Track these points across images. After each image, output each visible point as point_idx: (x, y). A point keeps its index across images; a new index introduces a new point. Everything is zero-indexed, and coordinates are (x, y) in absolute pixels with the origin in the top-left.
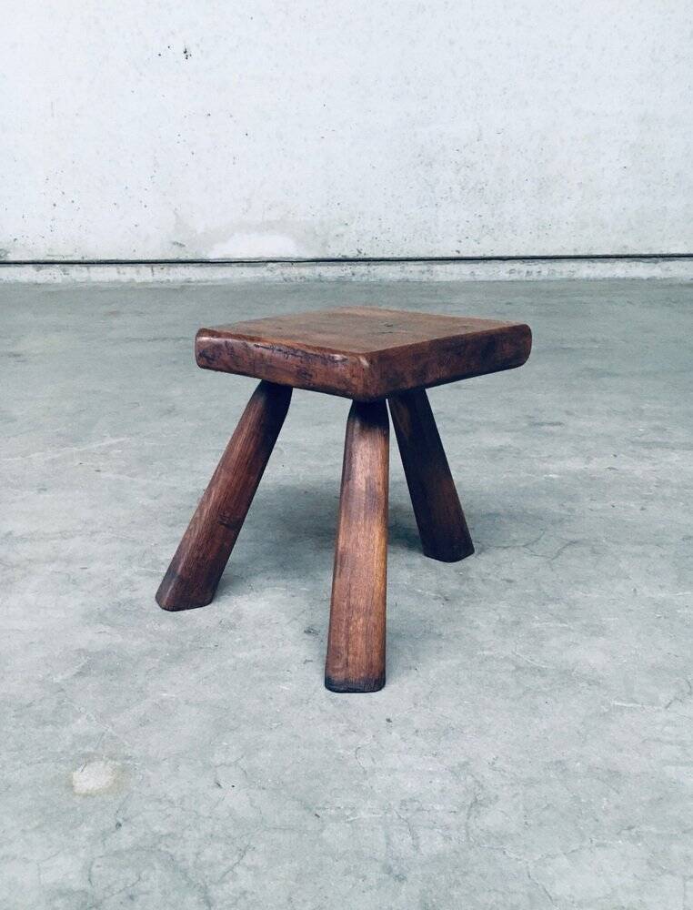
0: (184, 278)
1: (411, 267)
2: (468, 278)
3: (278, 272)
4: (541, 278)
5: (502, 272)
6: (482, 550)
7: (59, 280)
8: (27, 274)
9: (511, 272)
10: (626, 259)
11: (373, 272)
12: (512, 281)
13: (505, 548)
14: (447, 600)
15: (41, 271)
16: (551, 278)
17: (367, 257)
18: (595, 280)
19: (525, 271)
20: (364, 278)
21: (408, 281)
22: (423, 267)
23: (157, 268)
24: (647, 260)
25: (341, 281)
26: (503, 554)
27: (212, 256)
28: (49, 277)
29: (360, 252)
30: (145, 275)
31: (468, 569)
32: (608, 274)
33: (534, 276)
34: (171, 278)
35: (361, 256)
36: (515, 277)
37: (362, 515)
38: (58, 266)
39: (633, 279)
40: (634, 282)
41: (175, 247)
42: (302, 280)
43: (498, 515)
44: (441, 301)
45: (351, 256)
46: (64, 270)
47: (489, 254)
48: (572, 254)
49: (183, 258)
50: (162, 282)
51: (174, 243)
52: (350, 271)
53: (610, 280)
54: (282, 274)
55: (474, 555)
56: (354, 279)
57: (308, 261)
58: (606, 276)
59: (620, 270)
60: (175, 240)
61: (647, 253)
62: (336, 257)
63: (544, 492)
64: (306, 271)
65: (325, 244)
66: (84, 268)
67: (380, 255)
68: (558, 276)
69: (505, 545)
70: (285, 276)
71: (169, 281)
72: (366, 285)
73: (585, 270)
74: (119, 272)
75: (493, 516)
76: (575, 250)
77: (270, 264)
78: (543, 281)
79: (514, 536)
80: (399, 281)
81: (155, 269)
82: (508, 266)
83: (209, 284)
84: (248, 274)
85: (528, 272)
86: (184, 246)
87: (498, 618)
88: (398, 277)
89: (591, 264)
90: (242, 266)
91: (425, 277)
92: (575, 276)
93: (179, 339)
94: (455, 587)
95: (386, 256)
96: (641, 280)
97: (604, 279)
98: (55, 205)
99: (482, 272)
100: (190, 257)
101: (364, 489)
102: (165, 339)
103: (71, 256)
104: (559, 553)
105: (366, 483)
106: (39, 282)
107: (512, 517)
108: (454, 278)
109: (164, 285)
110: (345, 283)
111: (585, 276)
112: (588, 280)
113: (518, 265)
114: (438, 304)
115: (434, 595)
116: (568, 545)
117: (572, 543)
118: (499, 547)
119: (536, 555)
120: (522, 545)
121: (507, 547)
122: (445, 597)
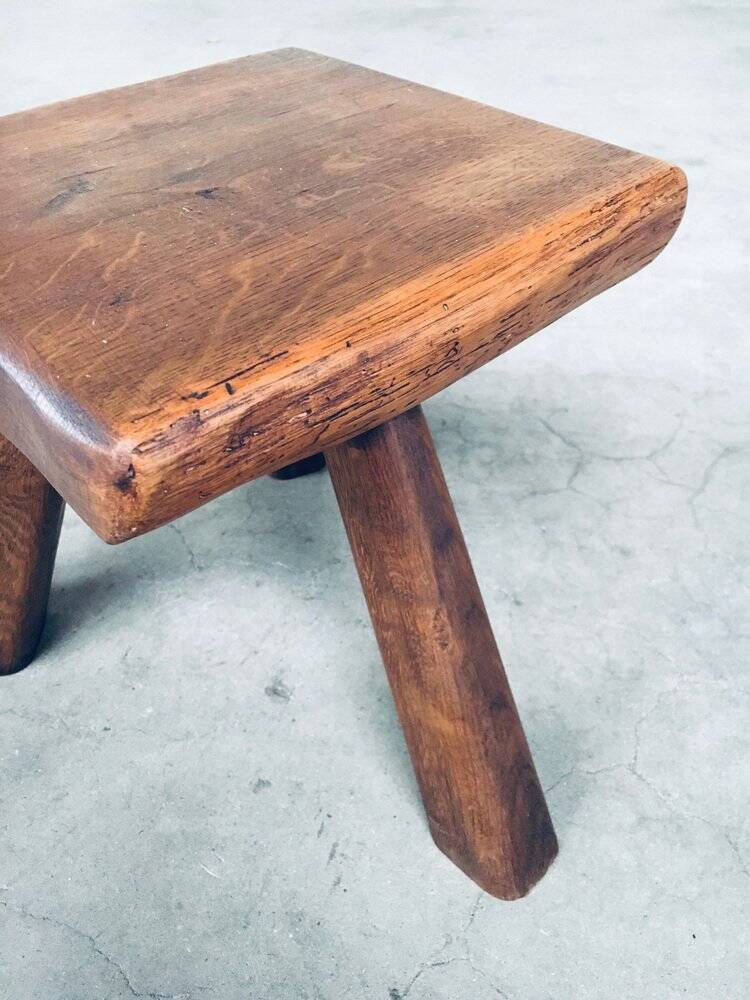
13: (619, 460)
14: (518, 603)
31: (557, 517)
43: (607, 376)
69: (618, 454)
75: (598, 377)
79: (633, 428)
87: (603, 657)
94: (533, 566)
104: (707, 479)
107: (630, 382)
115: (496, 587)
116: (722, 456)
117: (729, 451)
118: (608, 458)
119: (669, 483)
120: (646, 453)
121: (621, 459)
122: (515, 595)
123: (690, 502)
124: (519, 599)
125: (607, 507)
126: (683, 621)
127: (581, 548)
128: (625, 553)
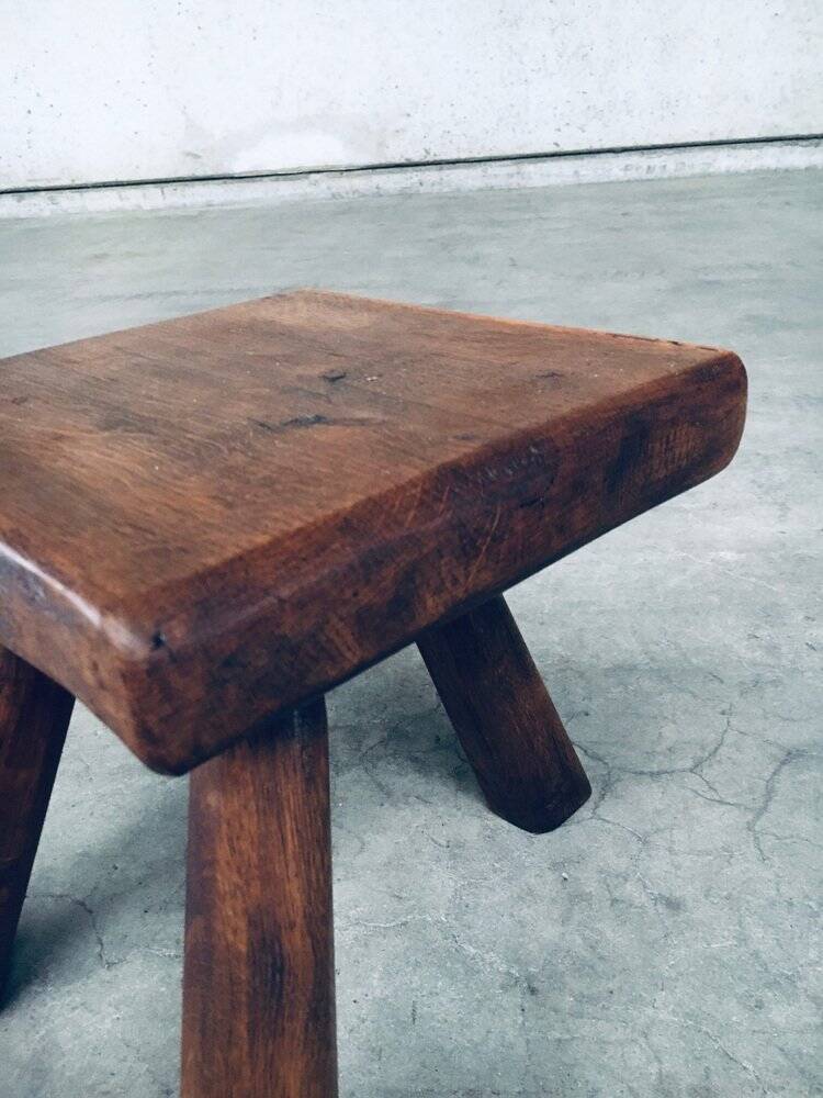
0: (204, 200)
1: (494, 168)
2: (571, 180)
3: (323, 186)
4: (665, 176)
5: (615, 168)
6: (607, 786)
7: (47, 213)
8: (7, 207)
9: (626, 168)
10: (779, 143)
11: (445, 178)
12: (628, 181)
13: (654, 775)
14: (533, 991)
15: (23, 202)
16: (680, 174)
17: (438, 158)
18: (737, 174)
19: (645, 167)
20: (436, 189)
21: (492, 188)
22: (510, 167)
23: (168, 188)
24: (804, 143)
25: (405, 195)
26: (650, 797)
27: (237, 170)
28: (34, 210)
29: (427, 152)
30: (153, 198)
31: (580, 859)
32: (754, 165)
33: (657, 173)
34: (188, 201)
35: (430, 158)
36: (632, 175)
37: (242, 1029)
38: (43, 193)
39: (787, 170)
40: (787, 174)
41: (188, 159)
42: (356, 195)
43: (632, 669)
44: (533, 215)
45: (416, 158)
46: (51, 199)
47: (597, 146)
48: (707, 139)
49: (200, 173)
50: (177, 208)
51: (188, 154)
52: (416, 179)
53: (756, 172)
54: (329, 188)
55: (589, 804)
56: (422, 189)
57: (362, 169)
58: (752, 168)
59: (771, 157)
60: (189, 149)
61: (805, 133)
62: (397, 161)
63: (715, 599)
64: (361, 183)
65: (381, 144)
66: (76, 195)
67: (454, 156)
68: (687, 172)
69: (655, 767)
70: (334, 190)
71: (185, 205)
72: (440, 198)
73: (724, 160)
74: (121, 198)
75: (623, 671)
76: (711, 134)
77: (313, 175)
78: (670, 179)
79: (670, 733)
80: (481, 190)
81: (165, 190)
82: (623, 159)
83: (237, 206)
84: (286, 189)
85: (649, 167)
86: (199, 157)
87: (653, 1069)
88: (479, 184)
89: (732, 151)
90: (277, 180)
91: (514, 182)
92: (711, 170)
93: (169, 294)
94: (550, 932)
95: (463, 156)
96: (798, 170)
97: (749, 171)
98: (29, 112)
99: (589, 169)
100: (210, 173)
101: (243, 948)
102: (150, 295)
103: (58, 179)
104: (769, 794)
105: (251, 923)
106: (22, 216)
107: (664, 675)
108: (553, 181)
109: (179, 213)
110: (410, 196)
111: (723, 169)
112: (729, 175)
113: (634, 158)
114: (529, 220)
115: (503, 968)
116: (783, 763)
117: (791, 756)
118: (642, 773)
119: (721, 802)
120: (689, 764)
121: (659, 773)
122: (529, 978)
123: (750, 827)
124: (535, 985)
125: (644, 840)
126: (760, 1005)
127: (614, 901)
128: (674, 905)
